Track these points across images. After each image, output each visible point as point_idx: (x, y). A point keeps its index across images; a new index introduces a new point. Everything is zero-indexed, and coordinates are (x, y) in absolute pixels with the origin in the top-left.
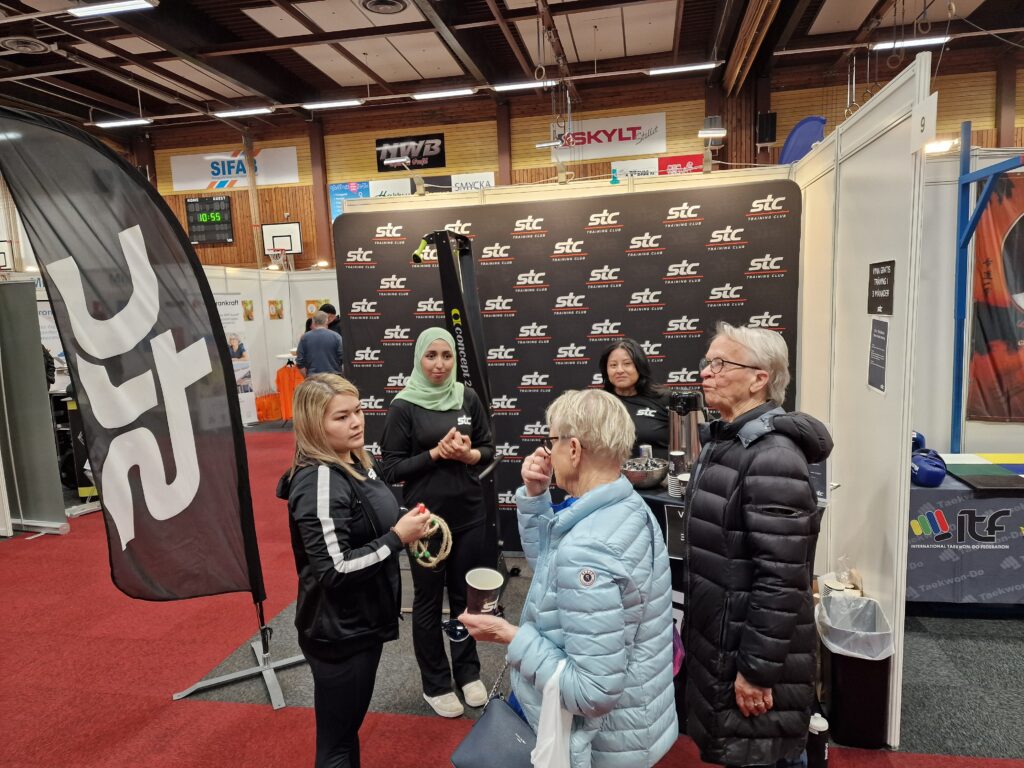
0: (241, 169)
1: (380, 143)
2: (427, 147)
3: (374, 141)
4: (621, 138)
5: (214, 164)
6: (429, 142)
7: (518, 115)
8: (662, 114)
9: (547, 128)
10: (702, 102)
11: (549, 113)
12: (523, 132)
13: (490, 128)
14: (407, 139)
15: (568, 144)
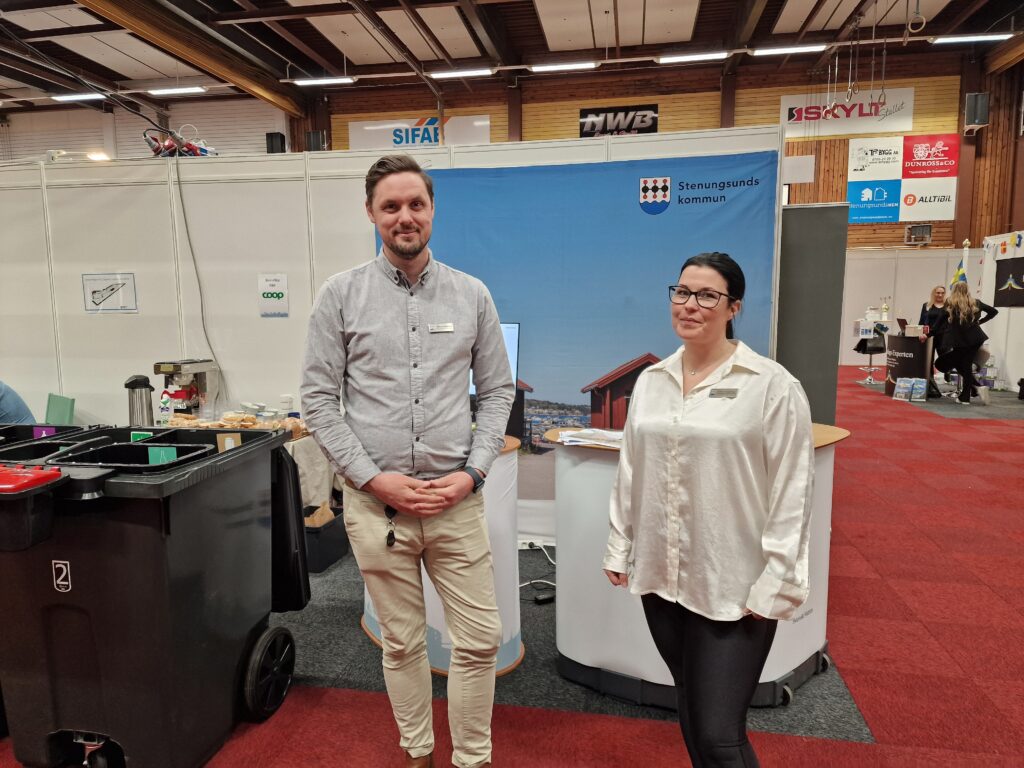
0: (426, 137)
1: (584, 113)
2: (638, 119)
3: (578, 111)
4: (861, 114)
5: (397, 132)
7: (744, 87)
8: (912, 89)
9: (778, 102)
10: (958, 77)
11: (780, 84)
12: (749, 104)
13: (712, 99)
14: (615, 110)
15: (799, 118)
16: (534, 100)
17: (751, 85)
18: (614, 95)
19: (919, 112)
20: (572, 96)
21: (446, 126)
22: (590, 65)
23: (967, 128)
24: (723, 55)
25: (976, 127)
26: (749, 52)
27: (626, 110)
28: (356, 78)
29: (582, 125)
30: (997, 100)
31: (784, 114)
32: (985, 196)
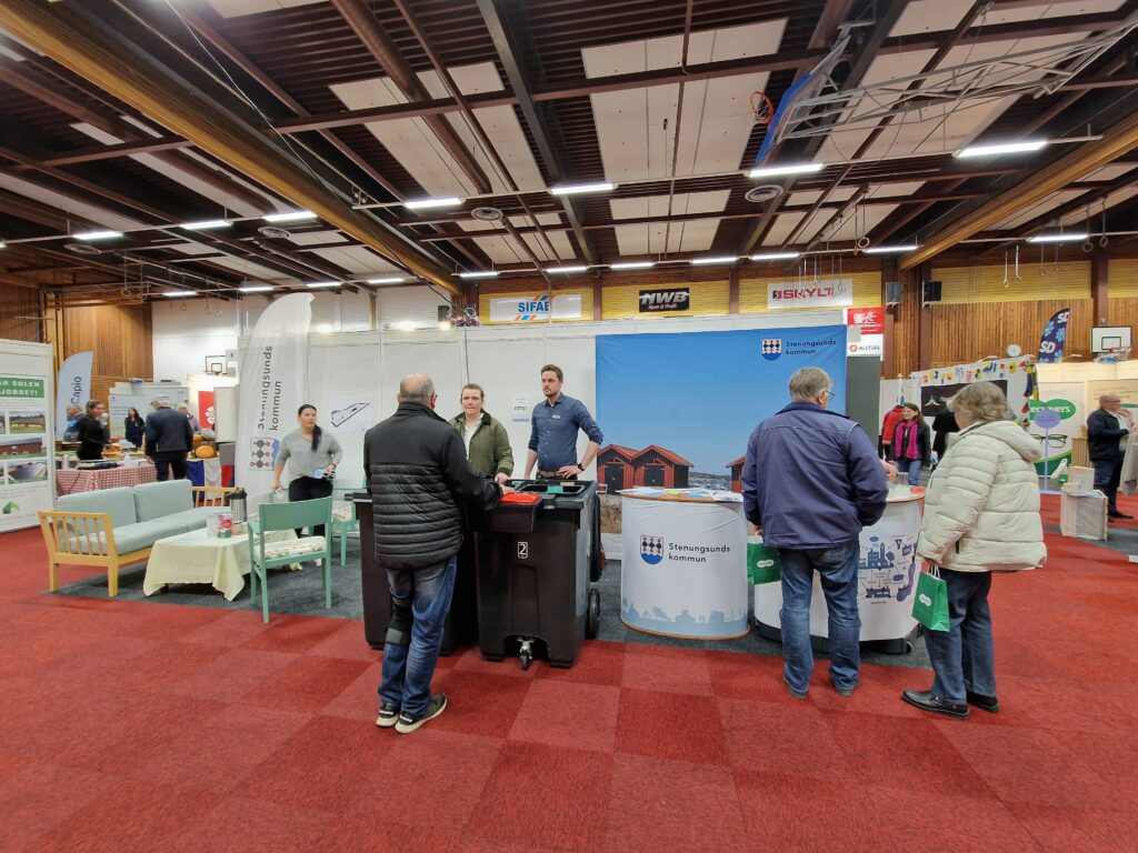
0: (540, 308)
1: (642, 293)
2: (677, 297)
3: (638, 292)
4: (819, 295)
5: (521, 305)
6: (678, 293)
7: (744, 278)
8: (851, 280)
9: (766, 287)
10: (880, 273)
11: (767, 276)
12: (747, 288)
13: (724, 285)
14: (662, 292)
15: (780, 297)
16: (609, 285)
17: (748, 277)
18: (661, 282)
19: (855, 294)
20: (634, 283)
21: (554, 300)
22: (649, 265)
23: (888, 304)
24: (733, 259)
25: (894, 303)
26: (750, 257)
27: (669, 291)
28: (499, 273)
29: (641, 300)
30: (906, 286)
31: (770, 295)
32: (901, 347)
